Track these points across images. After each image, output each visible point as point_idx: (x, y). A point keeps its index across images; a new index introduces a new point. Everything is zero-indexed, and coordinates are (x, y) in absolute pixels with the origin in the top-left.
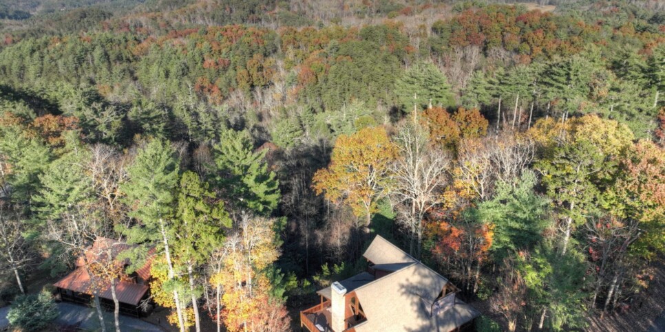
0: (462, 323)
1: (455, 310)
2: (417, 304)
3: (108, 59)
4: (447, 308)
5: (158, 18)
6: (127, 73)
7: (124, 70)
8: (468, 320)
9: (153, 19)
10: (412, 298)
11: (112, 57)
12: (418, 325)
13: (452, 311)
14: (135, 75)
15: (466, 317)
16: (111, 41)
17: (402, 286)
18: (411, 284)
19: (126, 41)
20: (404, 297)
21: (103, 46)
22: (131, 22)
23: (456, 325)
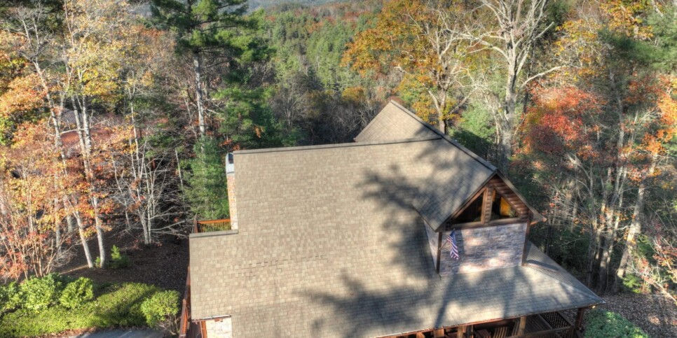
0: (530, 309)
1: (519, 275)
2: (405, 229)
3: (285, 35)
4: (494, 263)
5: (346, 8)
6: (298, 48)
7: (295, 46)
8: (551, 307)
9: (341, 9)
10: (393, 213)
11: (289, 33)
12: (388, 282)
13: (509, 275)
14: (305, 51)
15: (551, 298)
16: (292, 20)
17: (374, 178)
18: (404, 179)
19: (305, 21)
20: (370, 204)
21: (283, 24)
22: (321, 11)
23: (507, 309)
